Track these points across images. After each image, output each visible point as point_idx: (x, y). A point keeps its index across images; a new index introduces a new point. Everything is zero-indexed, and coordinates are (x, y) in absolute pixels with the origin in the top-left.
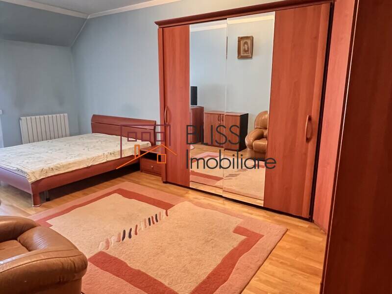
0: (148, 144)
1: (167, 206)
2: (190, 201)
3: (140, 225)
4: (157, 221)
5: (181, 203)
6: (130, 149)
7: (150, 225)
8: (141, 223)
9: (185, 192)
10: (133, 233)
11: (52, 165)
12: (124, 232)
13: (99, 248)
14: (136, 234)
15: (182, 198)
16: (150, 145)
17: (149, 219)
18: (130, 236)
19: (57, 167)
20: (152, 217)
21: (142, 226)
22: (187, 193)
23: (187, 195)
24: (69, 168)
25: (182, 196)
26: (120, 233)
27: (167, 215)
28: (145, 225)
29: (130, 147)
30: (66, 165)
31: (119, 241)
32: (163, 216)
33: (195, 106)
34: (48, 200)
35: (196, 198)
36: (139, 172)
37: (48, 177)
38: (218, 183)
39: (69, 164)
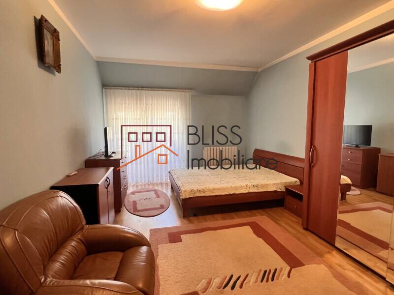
0: (296, 181)
1: (294, 262)
2: (330, 267)
3: (251, 277)
4: (273, 280)
5: (315, 265)
6: (275, 184)
7: (262, 281)
8: (254, 273)
9: (327, 250)
10: (239, 283)
11: (200, 188)
12: (232, 276)
13: (198, 287)
14: (241, 287)
15: (319, 258)
16: (299, 183)
17: (265, 272)
18: (233, 288)
19: (204, 190)
20: (270, 271)
21: (252, 279)
22: (329, 252)
23: (328, 256)
24: (213, 192)
25: (320, 255)
26: (226, 277)
27: (289, 276)
28: (257, 279)
29: (275, 182)
30: (211, 190)
31: (219, 288)
32: (283, 275)
33: (367, 147)
34: (195, 215)
35: (340, 266)
36: (283, 208)
37: (195, 197)
38: (383, 253)
39: (214, 189)
